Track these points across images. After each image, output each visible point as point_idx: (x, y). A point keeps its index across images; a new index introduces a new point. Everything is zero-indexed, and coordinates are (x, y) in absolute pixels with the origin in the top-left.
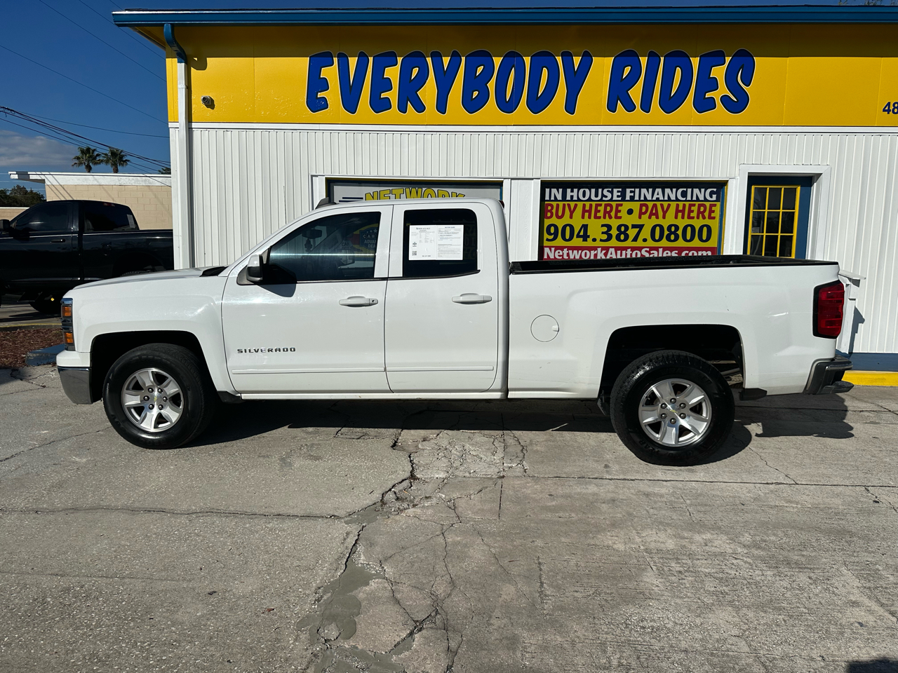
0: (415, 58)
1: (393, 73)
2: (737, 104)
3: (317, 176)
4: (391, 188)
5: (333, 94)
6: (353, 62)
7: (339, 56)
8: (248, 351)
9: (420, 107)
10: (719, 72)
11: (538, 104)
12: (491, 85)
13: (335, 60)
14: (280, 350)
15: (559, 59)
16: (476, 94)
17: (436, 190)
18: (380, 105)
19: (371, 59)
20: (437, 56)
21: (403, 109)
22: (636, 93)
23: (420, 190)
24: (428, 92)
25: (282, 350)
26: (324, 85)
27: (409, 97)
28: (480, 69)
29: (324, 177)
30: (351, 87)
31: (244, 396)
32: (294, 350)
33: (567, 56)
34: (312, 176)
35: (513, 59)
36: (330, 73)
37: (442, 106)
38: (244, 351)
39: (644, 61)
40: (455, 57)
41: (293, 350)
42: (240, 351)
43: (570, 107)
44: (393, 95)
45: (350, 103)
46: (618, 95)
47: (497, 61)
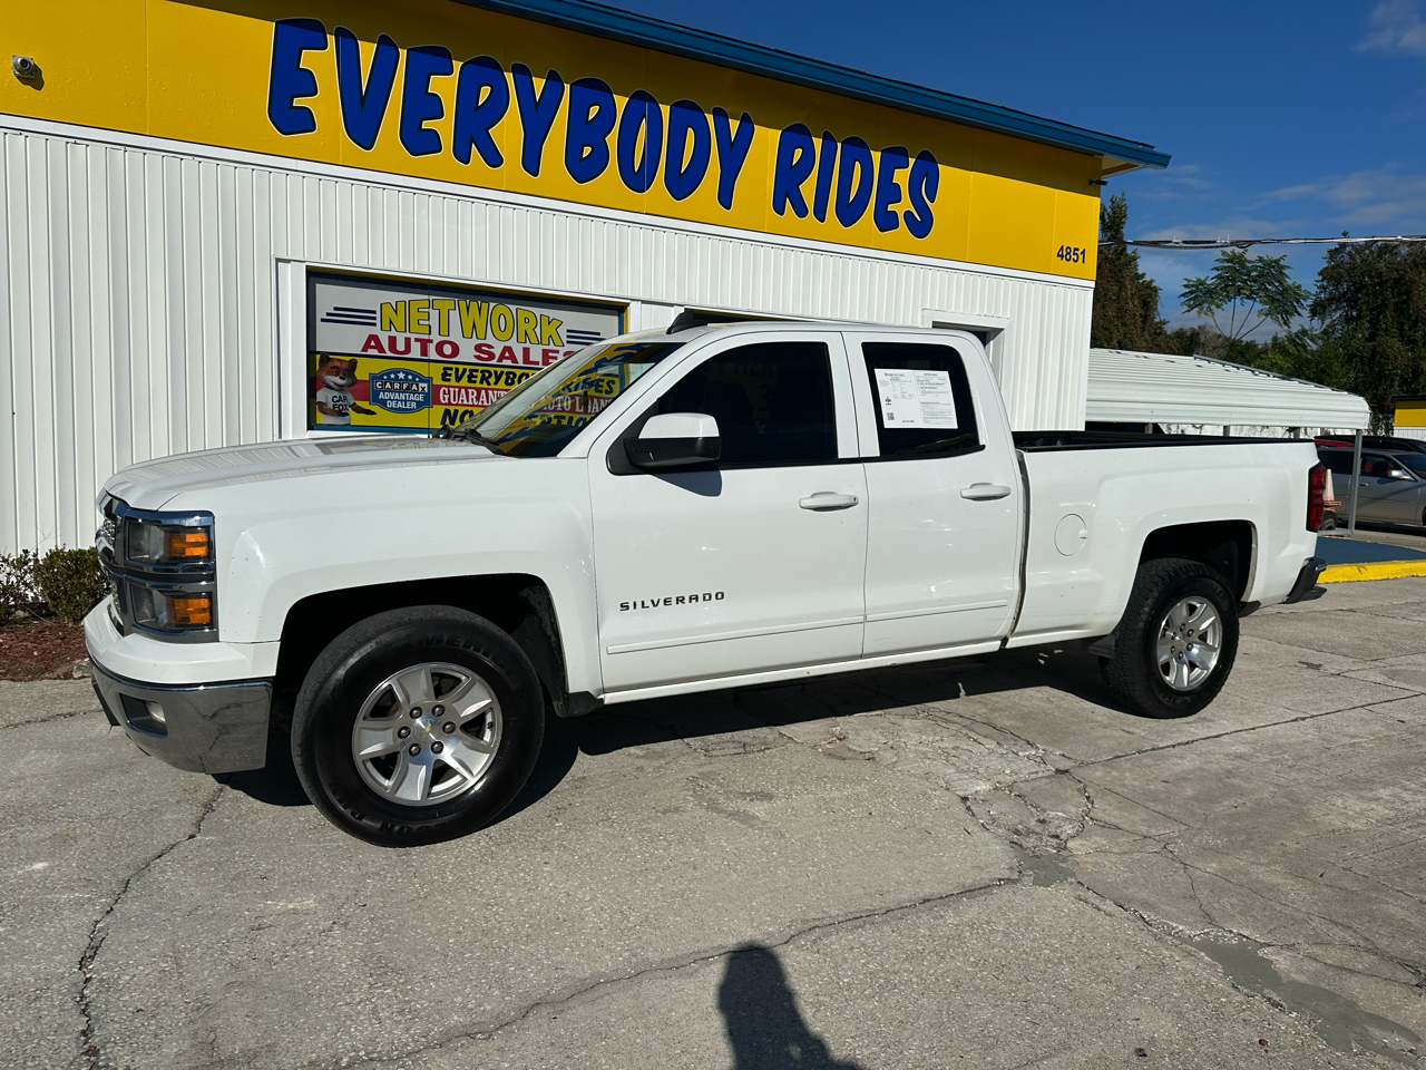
0: (482, 69)
1: (444, 87)
2: (921, 225)
3: (288, 261)
4: (431, 298)
5: (326, 104)
6: (367, 52)
7: (339, 33)
8: (639, 605)
9: (494, 159)
10: (902, 177)
11: (682, 185)
12: (612, 140)
13: (331, 39)
14: (697, 598)
15: (710, 118)
16: (587, 151)
17: (513, 308)
18: (419, 142)
19: (403, 53)
20: (523, 73)
21: (462, 155)
22: (808, 189)
23: (485, 305)
24: (508, 132)
25: (701, 598)
26: (308, 85)
27: (474, 136)
28: (594, 110)
29: (304, 265)
30: (363, 99)
31: (609, 698)
32: (723, 597)
33: (720, 116)
34: (278, 260)
35: (642, 103)
36: (321, 62)
37: (531, 163)
38: (631, 606)
39: (818, 143)
40: (554, 79)
41: (720, 596)
42: (624, 607)
43: (725, 198)
44: (445, 127)
45: (362, 128)
46: (786, 192)
47: (621, 102)
